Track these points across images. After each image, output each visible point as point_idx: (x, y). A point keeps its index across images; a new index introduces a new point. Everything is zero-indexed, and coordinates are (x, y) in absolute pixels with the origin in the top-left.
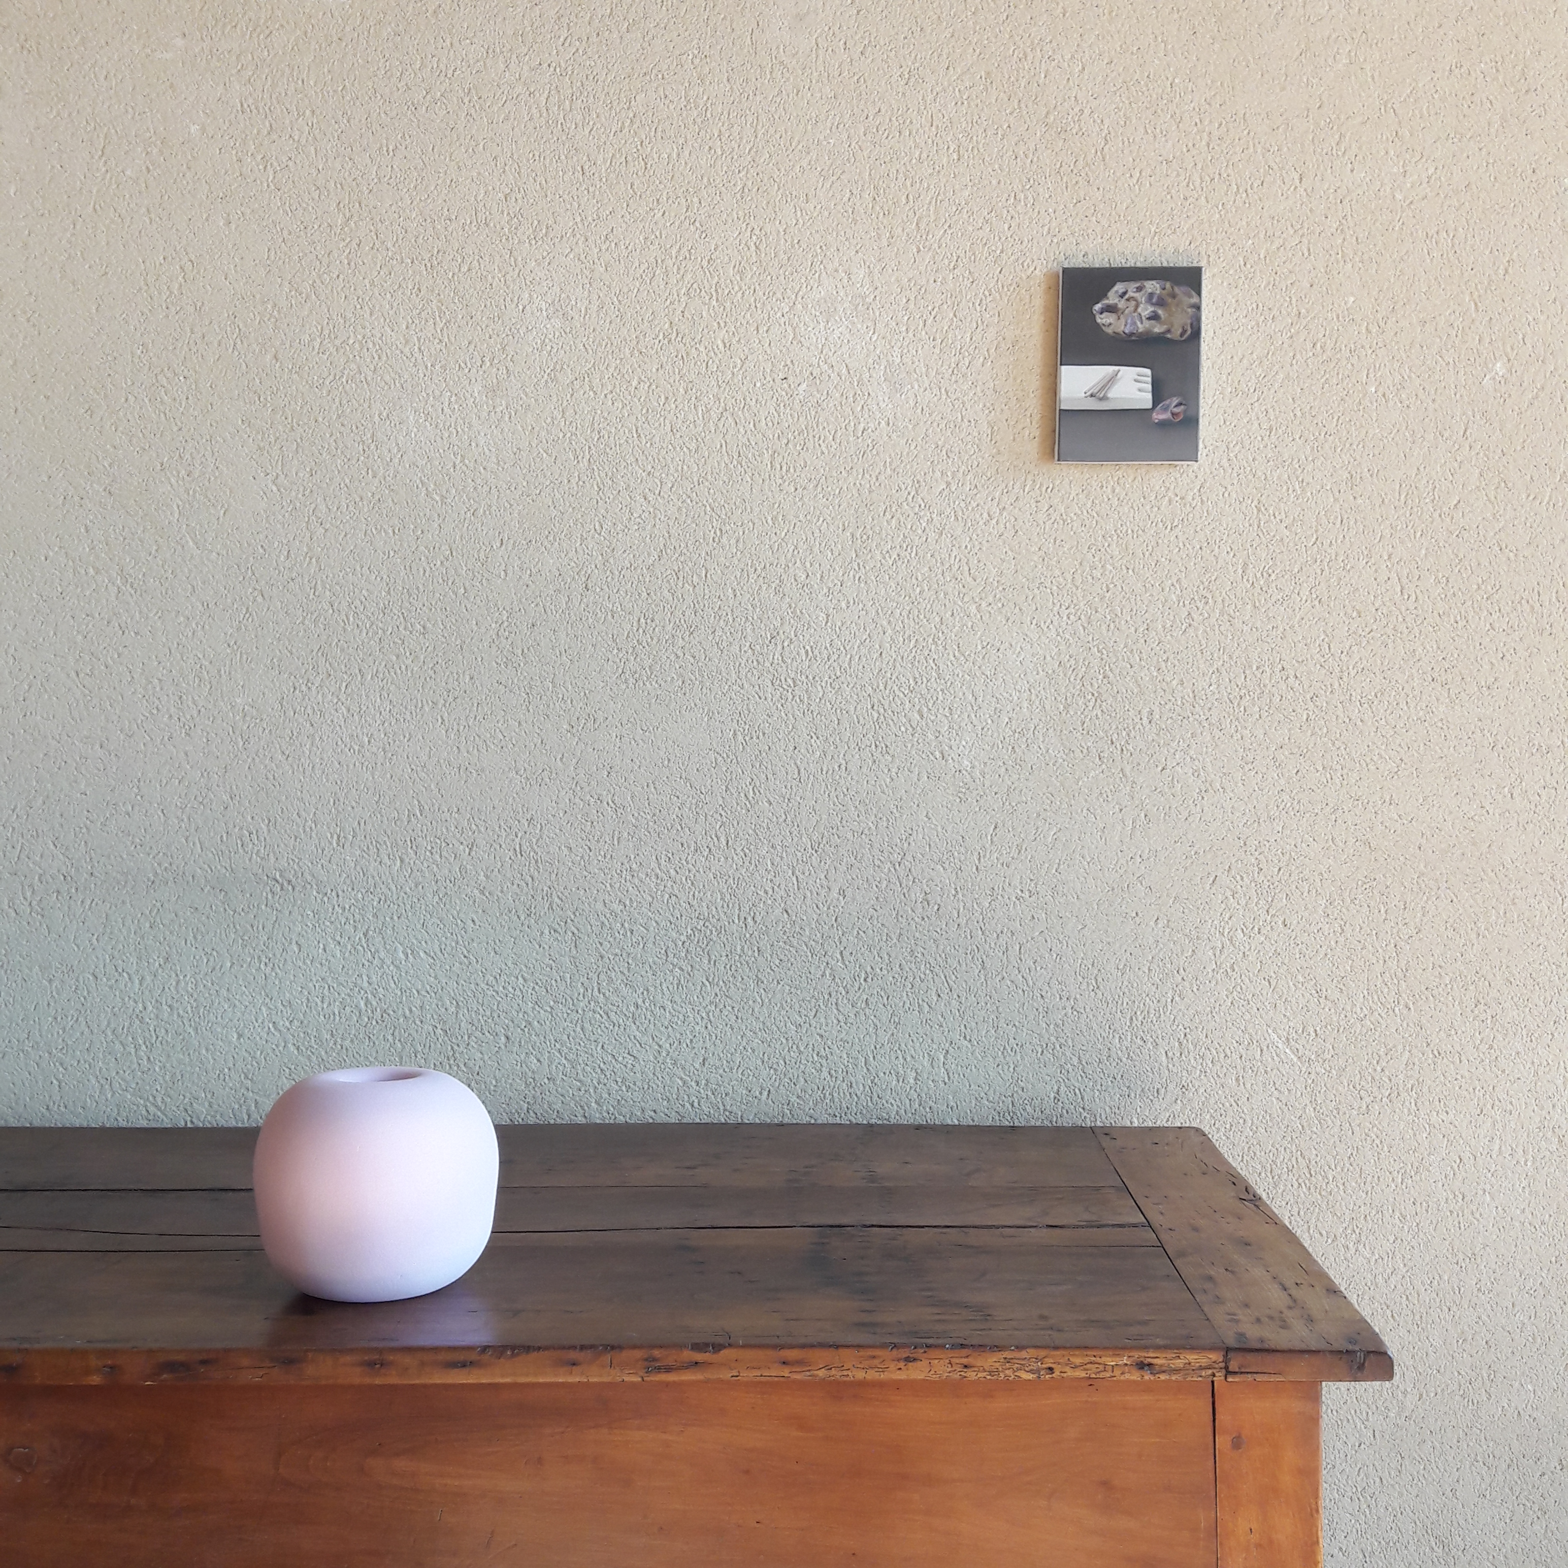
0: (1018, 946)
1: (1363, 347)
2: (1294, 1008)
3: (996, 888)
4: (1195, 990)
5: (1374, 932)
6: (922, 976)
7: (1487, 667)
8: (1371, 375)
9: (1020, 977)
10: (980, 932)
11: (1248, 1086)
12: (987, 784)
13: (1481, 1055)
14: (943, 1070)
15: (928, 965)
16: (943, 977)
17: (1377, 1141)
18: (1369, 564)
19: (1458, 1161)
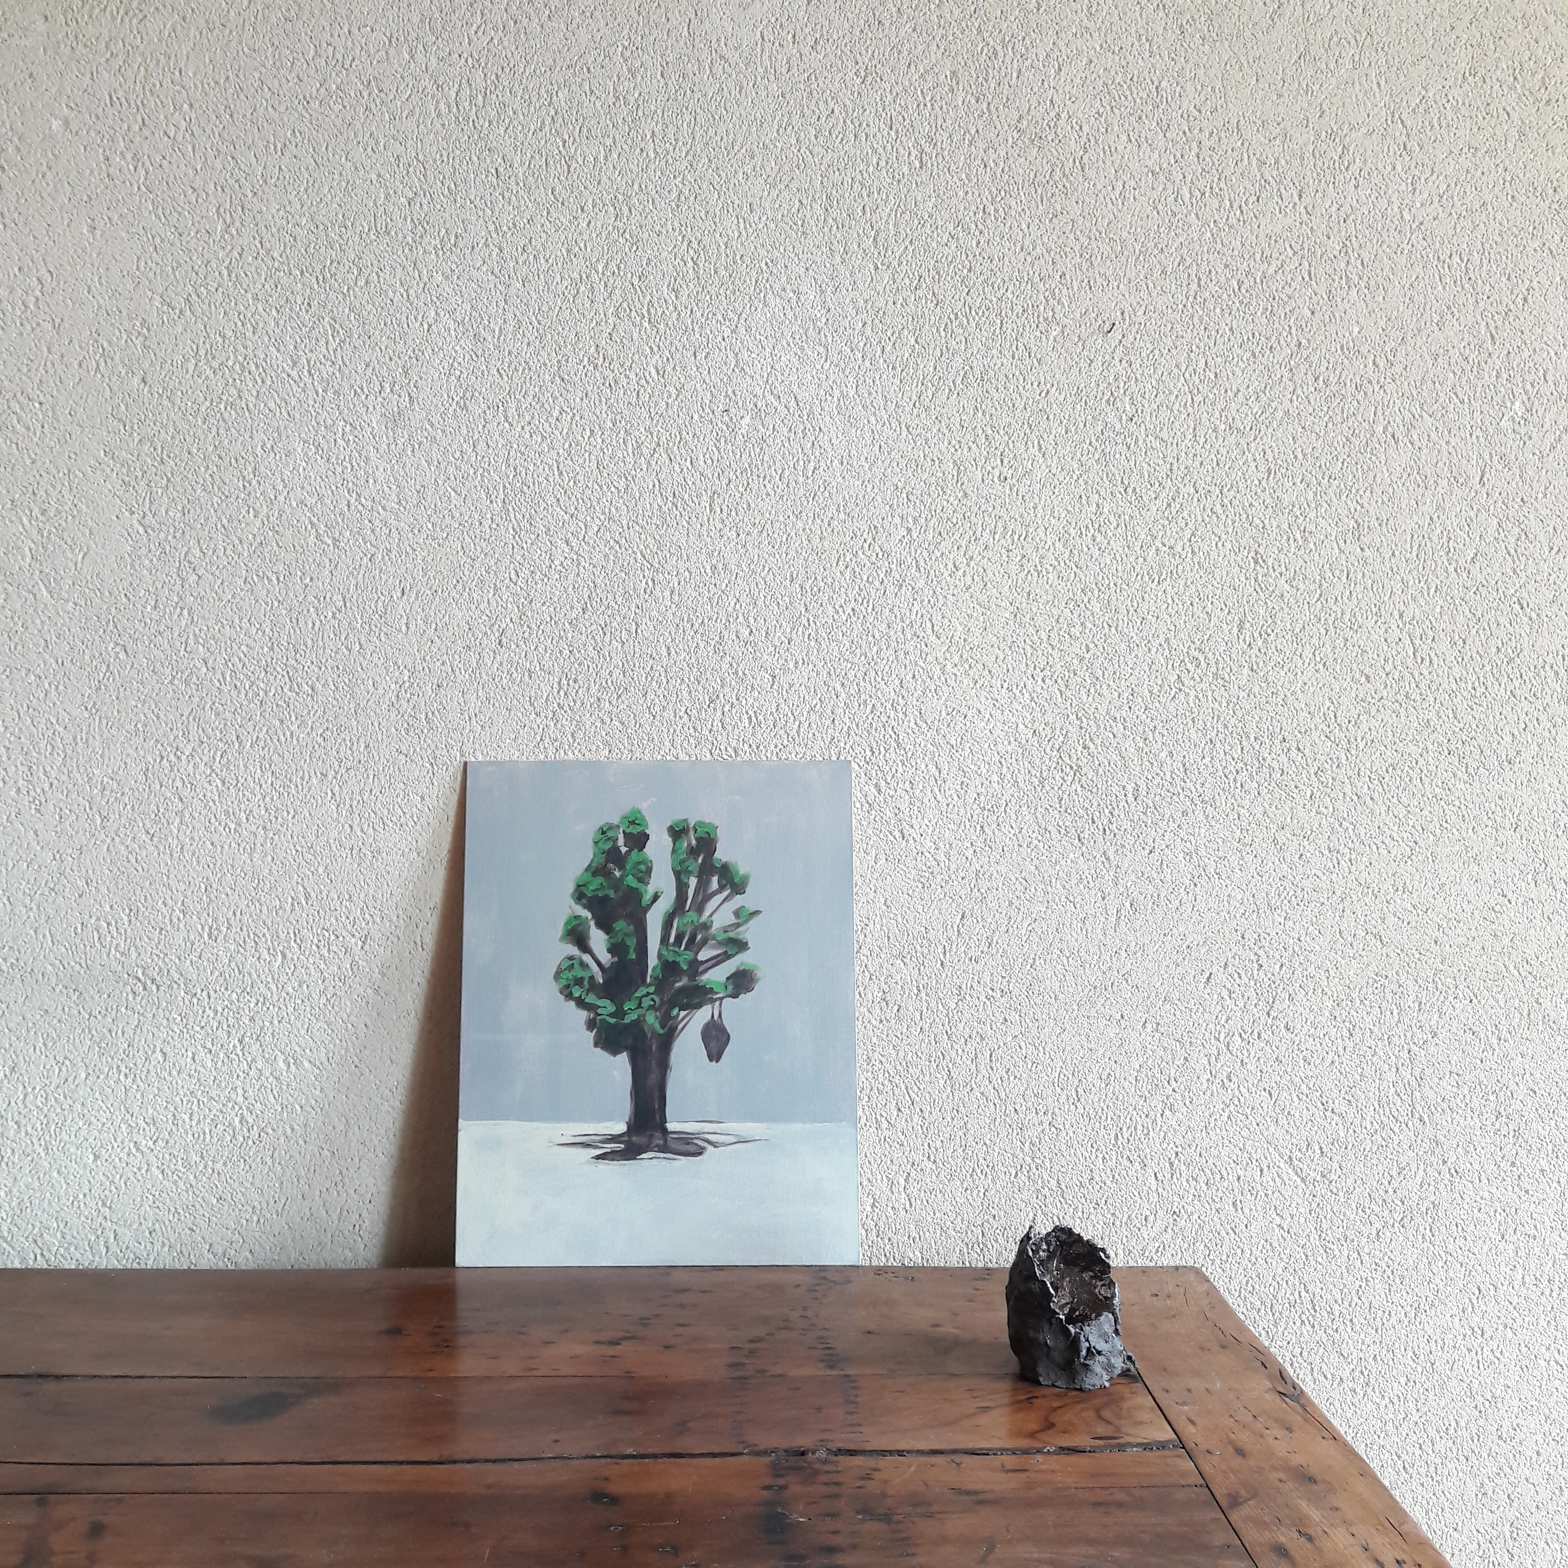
0: (989, 1053)
1: (1370, 382)
2: (1298, 1124)
3: (964, 987)
4: (1188, 1103)
5: (1386, 1037)
6: (881, 1087)
7: (1508, 738)
8: (1379, 413)
9: (990, 1087)
10: (946, 1037)
11: (1247, 1211)
12: (953, 867)
13: (1502, 1174)
14: (903, 1195)
15: (887, 1075)
16: (903, 1088)
17: (1389, 1272)
18: (1379, 623)
19: (1477, 1292)
